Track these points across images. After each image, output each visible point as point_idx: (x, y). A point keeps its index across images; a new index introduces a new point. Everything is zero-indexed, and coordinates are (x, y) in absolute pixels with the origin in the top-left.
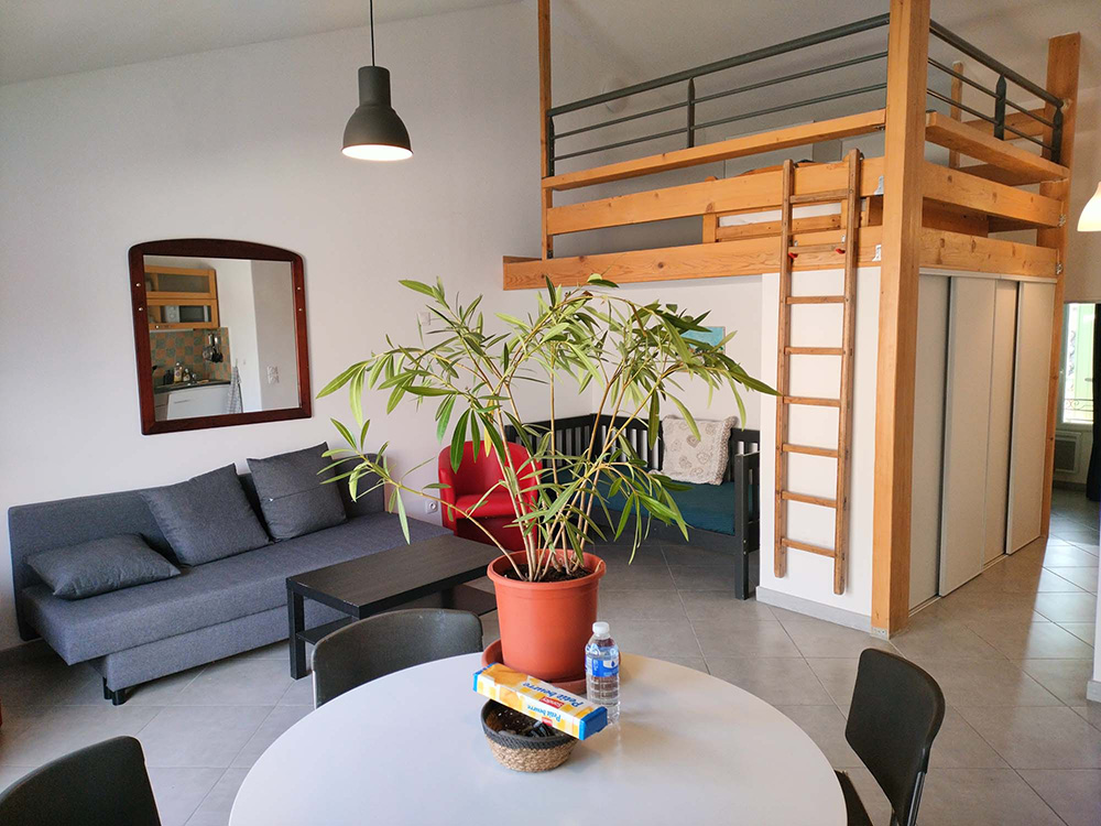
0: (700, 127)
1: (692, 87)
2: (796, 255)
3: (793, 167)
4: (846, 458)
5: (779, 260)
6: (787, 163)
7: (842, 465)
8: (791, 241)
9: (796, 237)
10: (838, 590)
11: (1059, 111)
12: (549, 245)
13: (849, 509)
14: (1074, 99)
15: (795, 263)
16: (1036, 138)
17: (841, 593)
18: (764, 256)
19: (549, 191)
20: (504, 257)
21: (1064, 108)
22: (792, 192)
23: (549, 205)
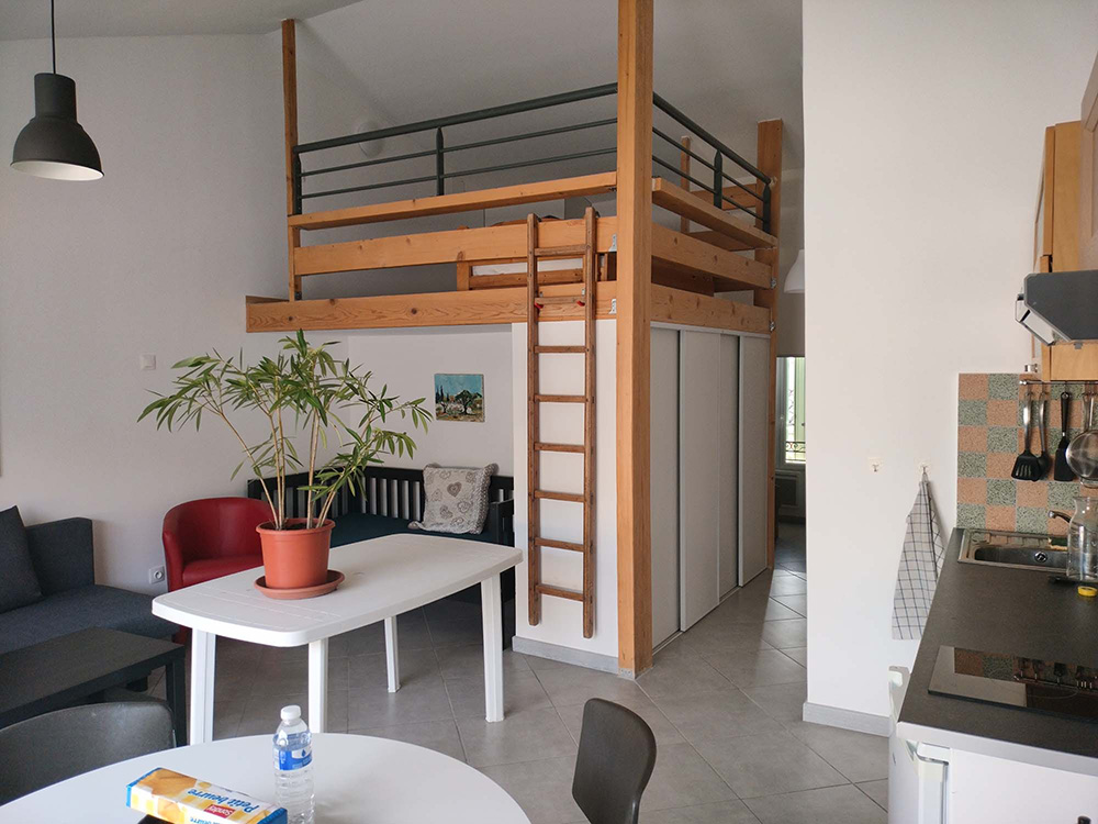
0: (449, 176)
1: (440, 136)
2: (542, 306)
3: (537, 220)
4: (591, 503)
5: (526, 311)
6: (530, 217)
7: (588, 510)
8: (537, 293)
9: (542, 289)
10: (587, 635)
11: (767, 188)
12: (297, 286)
13: (596, 553)
14: (779, 177)
15: (541, 313)
16: (750, 209)
17: (590, 636)
18: (512, 307)
19: (296, 229)
20: (247, 297)
21: (772, 184)
22: (536, 245)
23: (297, 243)
